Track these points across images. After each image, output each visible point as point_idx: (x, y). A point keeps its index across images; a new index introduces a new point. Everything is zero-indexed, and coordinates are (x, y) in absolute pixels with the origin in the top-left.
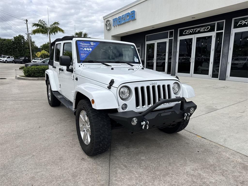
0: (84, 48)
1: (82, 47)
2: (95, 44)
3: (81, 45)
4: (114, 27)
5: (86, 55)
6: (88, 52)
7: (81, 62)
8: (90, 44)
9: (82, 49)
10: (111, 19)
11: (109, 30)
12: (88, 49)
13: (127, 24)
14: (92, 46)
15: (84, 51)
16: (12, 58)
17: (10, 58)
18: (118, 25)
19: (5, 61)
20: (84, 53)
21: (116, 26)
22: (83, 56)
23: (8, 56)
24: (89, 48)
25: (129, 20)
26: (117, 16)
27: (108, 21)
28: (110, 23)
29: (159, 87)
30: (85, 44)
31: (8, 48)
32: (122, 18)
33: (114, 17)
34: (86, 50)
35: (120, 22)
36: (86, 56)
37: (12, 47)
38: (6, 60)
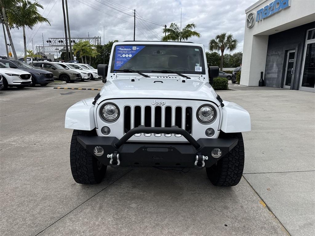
0: (122, 54)
1: (120, 53)
2: (138, 48)
3: (120, 51)
4: (259, 22)
5: (122, 63)
6: (125, 60)
7: (115, 72)
8: (132, 48)
9: (119, 55)
10: (255, 12)
11: (251, 28)
12: (127, 56)
13: (276, 16)
14: (134, 51)
15: (121, 57)
18: (264, 19)
20: (121, 61)
21: (261, 21)
22: (119, 64)
24: (129, 54)
25: (279, 10)
26: (263, 7)
27: (252, 14)
28: (252, 17)
30: (125, 49)
32: (270, 8)
33: (260, 8)
34: (124, 56)
35: (266, 14)
36: (122, 65)
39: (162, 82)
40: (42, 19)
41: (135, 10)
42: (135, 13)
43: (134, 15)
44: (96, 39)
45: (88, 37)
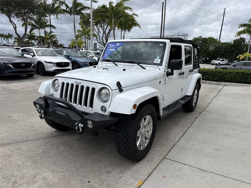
2: (120, 44)
6: (110, 53)
7: (102, 61)
8: (116, 45)
15: (109, 50)
16: (226, 61)
17: (224, 61)
19: (217, 64)
22: (106, 55)
23: (222, 59)
24: (113, 49)
29: (82, 87)
30: (112, 45)
31: (225, 51)
37: (229, 50)
38: (219, 63)
39: (108, 69)
40: (136, 24)
41: (225, 9)
42: (224, 12)
43: (224, 13)
44: (184, 36)
45: (178, 35)
